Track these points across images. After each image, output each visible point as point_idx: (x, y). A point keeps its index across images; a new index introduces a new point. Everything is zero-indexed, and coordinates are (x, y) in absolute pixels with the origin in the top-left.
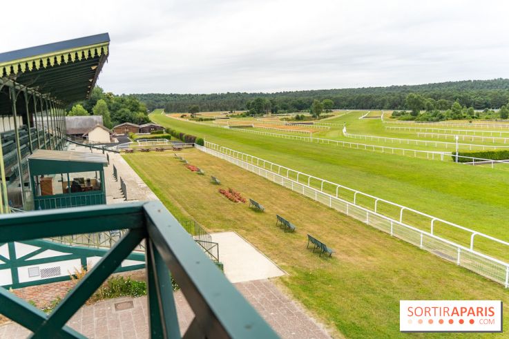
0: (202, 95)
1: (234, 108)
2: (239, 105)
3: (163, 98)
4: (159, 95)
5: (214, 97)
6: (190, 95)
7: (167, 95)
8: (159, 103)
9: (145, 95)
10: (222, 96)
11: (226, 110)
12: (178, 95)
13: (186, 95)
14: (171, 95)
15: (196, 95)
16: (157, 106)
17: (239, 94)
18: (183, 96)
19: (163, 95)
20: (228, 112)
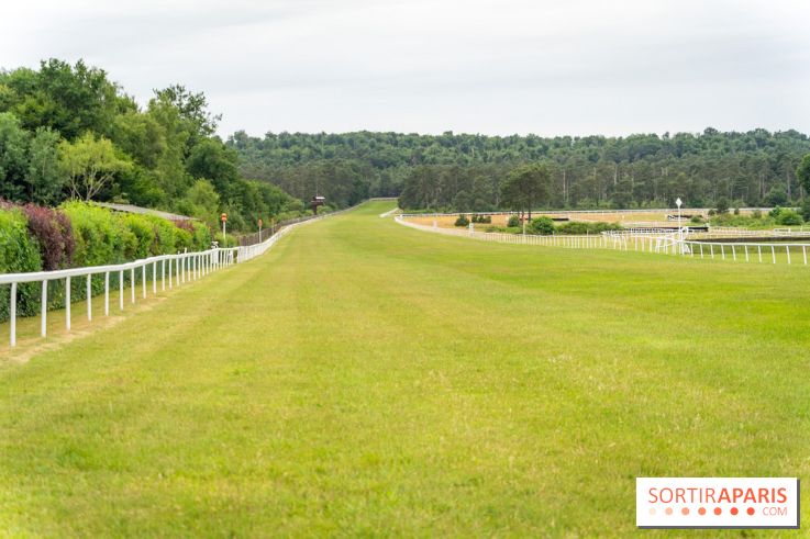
0: (589, 141)
1: (737, 193)
2: (760, 184)
3: (408, 152)
4: (393, 138)
5: (644, 149)
6: (531, 141)
7: (427, 141)
8: (390, 172)
9: (335, 139)
10: (681, 146)
11: (697, 205)
12: (479, 141)
13: (514, 140)
14: (448, 141)
15: (557, 143)
16: (376, 184)
17: (760, 139)
18: (498, 143)
19: (411, 140)
20: (704, 212)
